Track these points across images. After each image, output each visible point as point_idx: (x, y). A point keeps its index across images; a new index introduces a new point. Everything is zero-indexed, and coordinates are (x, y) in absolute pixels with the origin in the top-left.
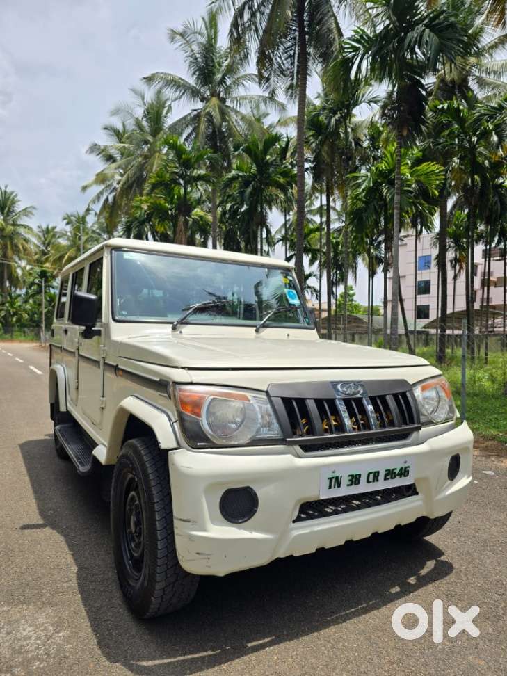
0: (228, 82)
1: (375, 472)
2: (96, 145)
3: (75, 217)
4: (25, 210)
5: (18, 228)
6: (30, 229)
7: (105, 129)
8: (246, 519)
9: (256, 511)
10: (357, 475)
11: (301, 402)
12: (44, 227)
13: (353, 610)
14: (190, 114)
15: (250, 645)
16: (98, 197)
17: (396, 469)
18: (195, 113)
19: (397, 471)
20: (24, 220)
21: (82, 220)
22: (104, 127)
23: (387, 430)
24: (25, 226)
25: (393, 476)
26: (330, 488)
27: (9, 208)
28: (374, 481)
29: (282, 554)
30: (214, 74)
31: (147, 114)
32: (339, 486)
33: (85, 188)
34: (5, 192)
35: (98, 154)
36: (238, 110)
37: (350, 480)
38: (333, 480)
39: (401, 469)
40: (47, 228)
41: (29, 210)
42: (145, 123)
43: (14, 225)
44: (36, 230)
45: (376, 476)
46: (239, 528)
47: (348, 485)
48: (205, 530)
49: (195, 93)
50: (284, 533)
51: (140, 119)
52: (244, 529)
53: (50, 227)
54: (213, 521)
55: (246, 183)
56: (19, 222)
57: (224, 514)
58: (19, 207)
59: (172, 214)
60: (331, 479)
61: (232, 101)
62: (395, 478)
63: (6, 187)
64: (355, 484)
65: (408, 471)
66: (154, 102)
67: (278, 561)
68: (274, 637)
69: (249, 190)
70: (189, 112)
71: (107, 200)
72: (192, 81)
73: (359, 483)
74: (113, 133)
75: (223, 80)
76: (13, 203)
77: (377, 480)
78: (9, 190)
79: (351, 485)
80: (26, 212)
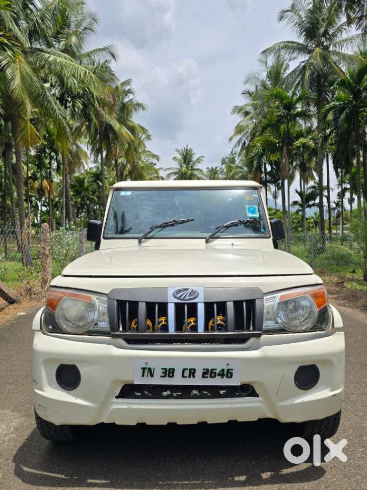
0: (331, 32)
1: (191, 370)
2: (236, 107)
3: (227, 158)
4: (198, 159)
5: (194, 171)
6: (201, 171)
7: (243, 93)
8: (73, 388)
9: (79, 384)
10: (170, 369)
11: (134, 305)
12: (210, 168)
13: (186, 482)
14: (298, 66)
15: (89, 481)
16: (239, 142)
17: (216, 369)
18: (303, 64)
19: (217, 372)
20: (197, 166)
21: (233, 161)
22: (242, 92)
23: (216, 333)
24: (198, 170)
25: (213, 375)
26: (143, 376)
27: (189, 160)
28: (190, 377)
29: (106, 419)
30: (318, 29)
31: (269, 76)
32: (152, 376)
33: (231, 139)
34: (187, 149)
35: (239, 113)
36: (340, 51)
37: (163, 373)
38: (146, 371)
39: (223, 370)
40: (212, 168)
41: (200, 158)
42: (268, 83)
43: (192, 170)
44: (205, 171)
45: (192, 372)
46: (69, 394)
47: (161, 377)
48: (42, 390)
49: (302, 49)
50: (104, 405)
51: (265, 80)
52: (72, 395)
53: (214, 168)
54: (50, 385)
55: (341, 110)
56: (195, 167)
57: (59, 381)
58: (194, 158)
59: (279, 145)
60: (144, 369)
61: (334, 46)
62: (215, 377)
63: (187, 146)
64: (169, 376)
65: (232, 373)
66: (275, 64)
67: (102, 425)
68: (109, 482)
69: (343, 116)
70: (298, 64)
71: (244, 143)
72: (301, 40)
73: (173, 376)
74: (248, 95)
75: (326, 32)
76: (191, 156)
77: (194, 377)
78: (188, 148)
79: (165, 376)
80: (199, 160)
